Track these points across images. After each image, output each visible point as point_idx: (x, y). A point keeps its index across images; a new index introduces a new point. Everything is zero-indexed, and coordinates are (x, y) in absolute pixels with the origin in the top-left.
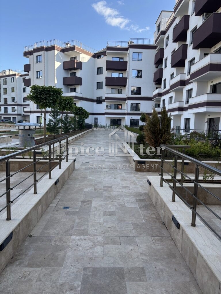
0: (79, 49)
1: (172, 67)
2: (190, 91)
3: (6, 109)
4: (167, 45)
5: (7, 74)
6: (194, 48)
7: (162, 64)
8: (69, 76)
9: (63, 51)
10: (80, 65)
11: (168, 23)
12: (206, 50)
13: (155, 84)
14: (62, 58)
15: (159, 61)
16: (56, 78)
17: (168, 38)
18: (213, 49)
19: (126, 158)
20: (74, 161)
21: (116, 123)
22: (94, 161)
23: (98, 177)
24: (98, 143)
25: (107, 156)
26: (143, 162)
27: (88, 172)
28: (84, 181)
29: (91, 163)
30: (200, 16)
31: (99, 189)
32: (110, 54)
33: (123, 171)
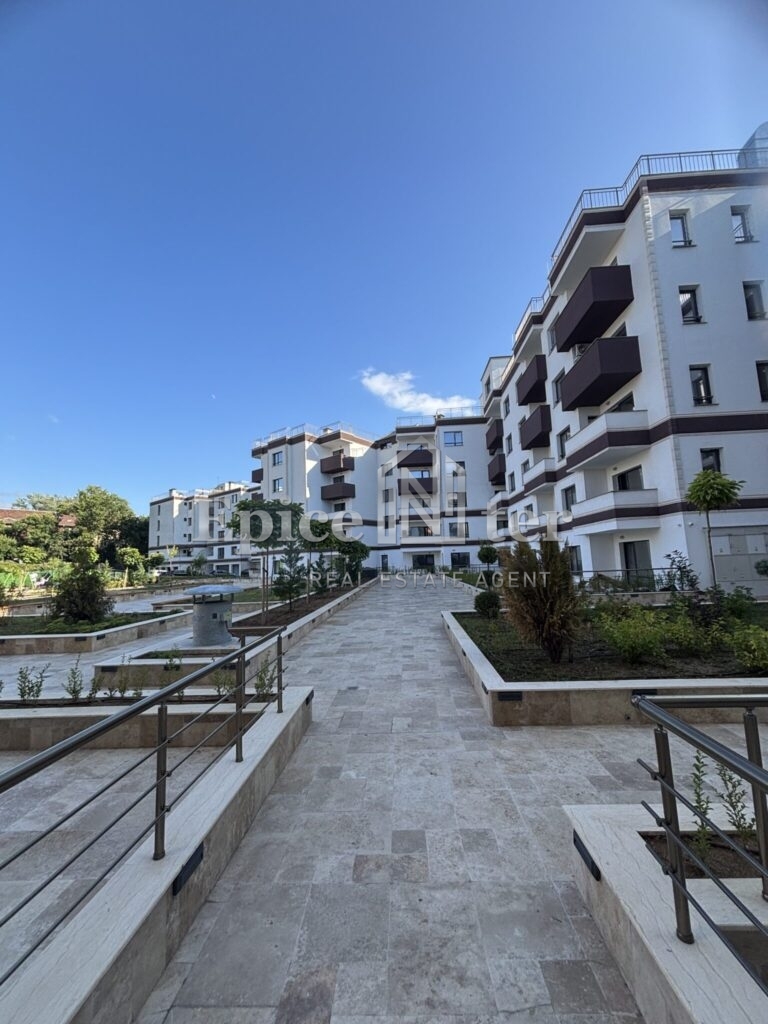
0: (346, 436)
1: (523, 449)
2: (569, 492)
3: (221, 552)
4: (507, 412)
5: (227, 489)
6: (566, 409)
7: (501, 447)
8: (332, 483)
9: (320, 441)
10: (350, 464)
11: (504, 377)
12: (591, 411)
13: (493, 485)
14: (317, 454)
15: (495, 443)
16: (307, 489)
17: (507, 401)
18: (605, 407)
19: (458, 664)
20: (308, 701)
21: (424, 562)
22: (371, 682)
23: (376, 768)
24: (387, 616)
25: (407, 659)
26: (516, 696)
27: (347, 736)
28: (326, 798)
29: (362, 690)
30: (568, 351)
31: (372, 865)
32: (401, 439)
33: (457, 727)
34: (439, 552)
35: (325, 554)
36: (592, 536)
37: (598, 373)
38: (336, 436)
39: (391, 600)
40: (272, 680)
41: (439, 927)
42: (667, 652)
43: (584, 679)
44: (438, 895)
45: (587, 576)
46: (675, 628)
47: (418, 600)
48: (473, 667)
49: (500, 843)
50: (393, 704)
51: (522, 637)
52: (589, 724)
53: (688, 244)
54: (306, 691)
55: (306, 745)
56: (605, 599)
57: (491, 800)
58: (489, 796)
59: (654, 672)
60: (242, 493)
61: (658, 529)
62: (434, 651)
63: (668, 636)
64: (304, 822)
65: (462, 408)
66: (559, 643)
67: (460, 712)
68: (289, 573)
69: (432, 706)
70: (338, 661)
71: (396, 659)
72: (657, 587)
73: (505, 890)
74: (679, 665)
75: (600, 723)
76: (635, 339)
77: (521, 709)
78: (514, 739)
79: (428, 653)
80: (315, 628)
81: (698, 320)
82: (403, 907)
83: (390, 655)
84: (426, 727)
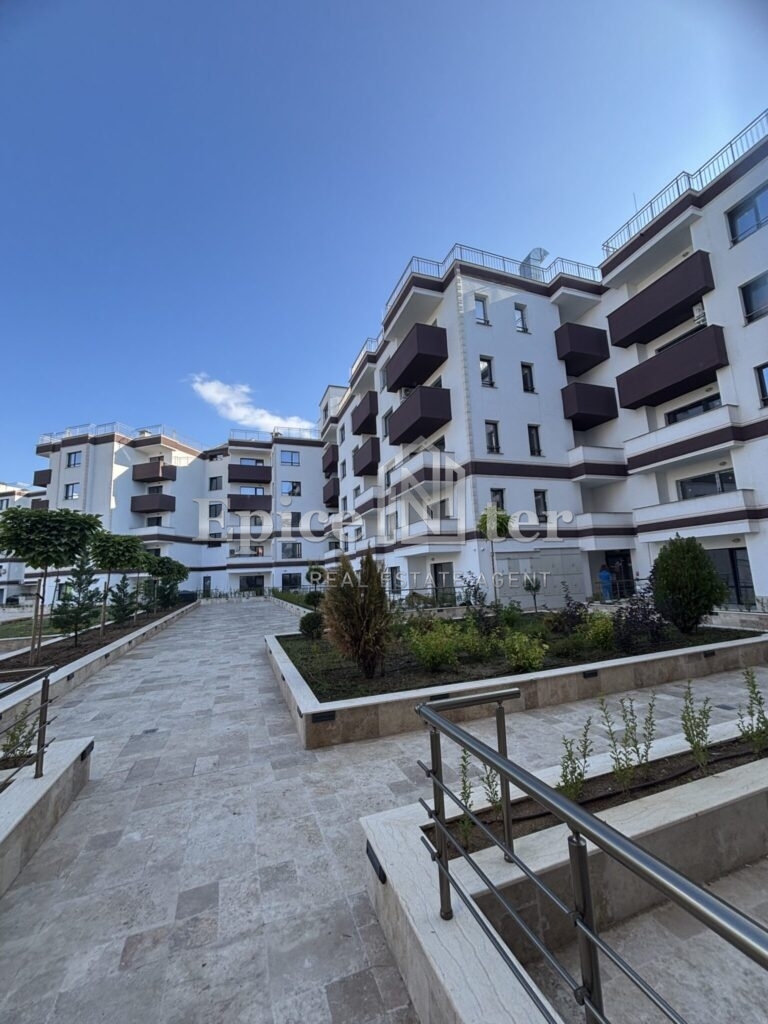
0: (166, 440)
1: (356, 475)
4: (343, 440)
6: (394, 443)
7: (336, 471)
8: (146, 493)
9: (134, 444)
10: (171, 473)
11: (341, 406)
12: (412, 447)
13: (327, 507)
14: (129, 459)
15: (331, 467)
16: (113, 499)
17: (343, 429)
19: (277, 689)
20: (84, 755)
21: (252, 584)
22: (176, 722)
23: (168, 822)
24: (203, 646)
25: (221, 691)
26: (329, 716)
27: (134, 791)
28: (95, 875)
29: (163, 732)
30: (395, 391)
31: (147, 943)
32: (235, 452)
33: (268, 757)
34: (269, 573)
35: (128, 576)
36: (409, 558)
37: (419, 416)
38: (156, 440)
39: (211, 626)
40: (31, 735)
41: (222, 988)
42: (459, 659)
43: (392, 692)
44: (225, 952)
45: (405, 594)
46: (467, 637)
47: (242, 625)
48: (290, 692)
49: (299, 872)
50: (198, 744)
51: (341, 656)
52: (394, 734)
53: (487, 323)
54: (81, 745)
55: (76, 812)
56: (416, 615)
57: (295, 828)
58: (294, 825)
59: (449, 678)
60: (17, 498)
61: (459, 553)
62: (253, 679)
63: (461, 645)
64: (57, 915)
65: (300, 429)
66: (372, 659)
67: (273, 741)
68: (76, 600)
69: (243, 738)
70: (133, 701)
71: (208, 691)
72: (458, 603)
73: (299, 921)
74: (467, 669)
75: (403, 731)
76: (448, 391)
77: (335, 727)
78: (326, 760)
79: (246, 682)
80: (108, 665)
81: (492, 385)
82: (182, 980)
83: (202, 688)
84: (234, 762)
